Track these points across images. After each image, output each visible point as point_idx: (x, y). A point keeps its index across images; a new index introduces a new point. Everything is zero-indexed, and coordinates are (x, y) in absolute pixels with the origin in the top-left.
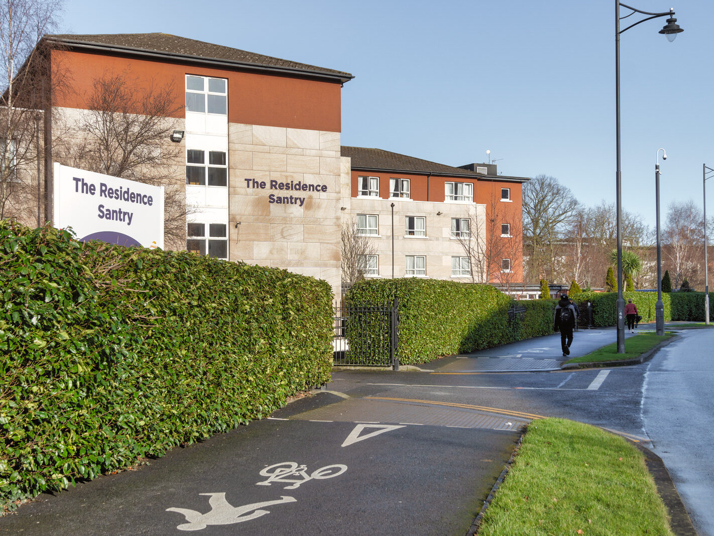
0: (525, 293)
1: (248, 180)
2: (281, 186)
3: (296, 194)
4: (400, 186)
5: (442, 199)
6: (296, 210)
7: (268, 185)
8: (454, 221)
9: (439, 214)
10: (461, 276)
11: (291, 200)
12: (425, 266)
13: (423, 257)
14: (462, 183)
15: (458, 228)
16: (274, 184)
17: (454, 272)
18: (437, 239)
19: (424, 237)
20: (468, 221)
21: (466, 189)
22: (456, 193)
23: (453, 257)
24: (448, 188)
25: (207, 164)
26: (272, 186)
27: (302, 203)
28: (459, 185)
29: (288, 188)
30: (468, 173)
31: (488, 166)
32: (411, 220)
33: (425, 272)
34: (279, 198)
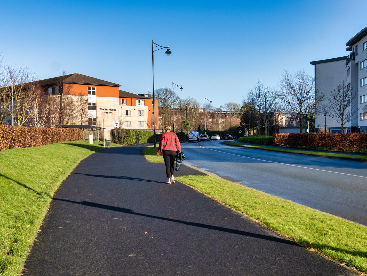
0: (159, 132)
1: (100, 109)
2: (107, 110)
3: (110, 111)
5: (135, 105)
6: (110, 115)
8: (139, 111)
9: (135, 109)
10: (141, 127)
11: (109, 113)
12: (131, 124)
13: (131, 122)
14: (141, 100)
15: (140, 113)
16: (105, 109)
17: (139, 126)
18: (134, 117)
19: (131, 116)
20: (143, 111)
21: (142, 102)
22: (139, 103)
23: (139, 122)
24: (137, 101)
25: (92, 106)
27: (111, 113)
28: (140, 101)
29: (108, 110)
30: (142, 97)
31: (148, 94)
32: (127, 111)
33: (131, 126)
34: (107, 112)
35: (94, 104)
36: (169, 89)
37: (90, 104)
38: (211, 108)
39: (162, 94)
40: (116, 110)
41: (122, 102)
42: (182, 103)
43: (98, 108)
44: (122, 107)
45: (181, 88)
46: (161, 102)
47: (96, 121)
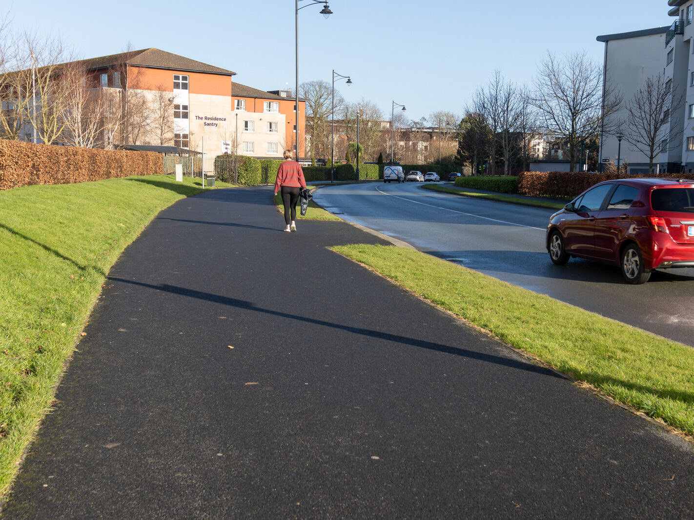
0: (305, 163)
1: (196, 117)
2: (209, 119)
3: (214, 122)
4: (240, 104)
5: (262, 111)
6: (214, 128)
7: (204, 118)
8: (269, 123)
9: (261, 120)
10: (272, 153)
11: (212, 124)
12: (253, 147)
13: (253, 143)
14: (273, 102)
15: (271, 128)
16: (206, 118)
17: (269, 151)
18: (260, 133)
19: (253, 132)
20: (276, 124)
21: (275, 105)
22: (270, 108)
23: (268, 143)
24: (265, 104)
25: (181, 110)
26: (205, 119)
27: (216, 125)
28: (271, 103)
29: (211, 120)
30: (275, 96)
31: (287, 92)
32: (246, 123)
33: (253, 151)
34: (208, 124)
35: (185, 107)
36: (326, 83)
37: (177, 107)
38: (403, 120)
39: (312, 93)
40: (225, 120)
41: (238, 105)
42: (350, 109)
43: (192, 115)
44: (237, 115)
45: (349, 81)
46: (311, 106)
47: (188, 140)
